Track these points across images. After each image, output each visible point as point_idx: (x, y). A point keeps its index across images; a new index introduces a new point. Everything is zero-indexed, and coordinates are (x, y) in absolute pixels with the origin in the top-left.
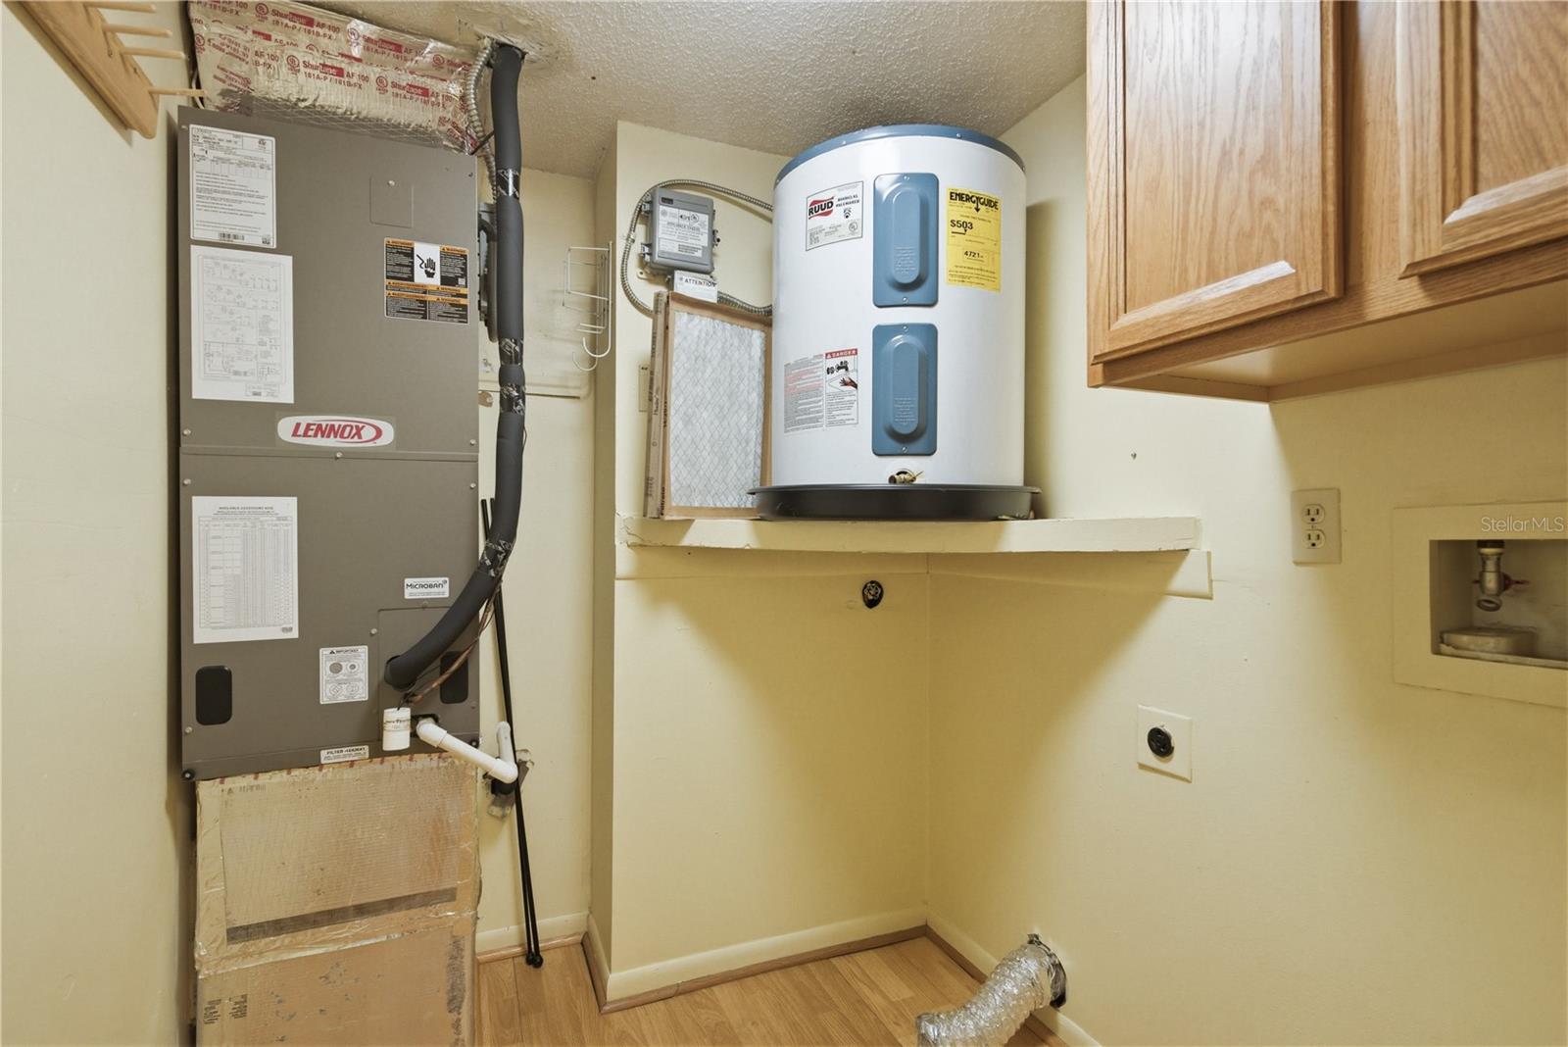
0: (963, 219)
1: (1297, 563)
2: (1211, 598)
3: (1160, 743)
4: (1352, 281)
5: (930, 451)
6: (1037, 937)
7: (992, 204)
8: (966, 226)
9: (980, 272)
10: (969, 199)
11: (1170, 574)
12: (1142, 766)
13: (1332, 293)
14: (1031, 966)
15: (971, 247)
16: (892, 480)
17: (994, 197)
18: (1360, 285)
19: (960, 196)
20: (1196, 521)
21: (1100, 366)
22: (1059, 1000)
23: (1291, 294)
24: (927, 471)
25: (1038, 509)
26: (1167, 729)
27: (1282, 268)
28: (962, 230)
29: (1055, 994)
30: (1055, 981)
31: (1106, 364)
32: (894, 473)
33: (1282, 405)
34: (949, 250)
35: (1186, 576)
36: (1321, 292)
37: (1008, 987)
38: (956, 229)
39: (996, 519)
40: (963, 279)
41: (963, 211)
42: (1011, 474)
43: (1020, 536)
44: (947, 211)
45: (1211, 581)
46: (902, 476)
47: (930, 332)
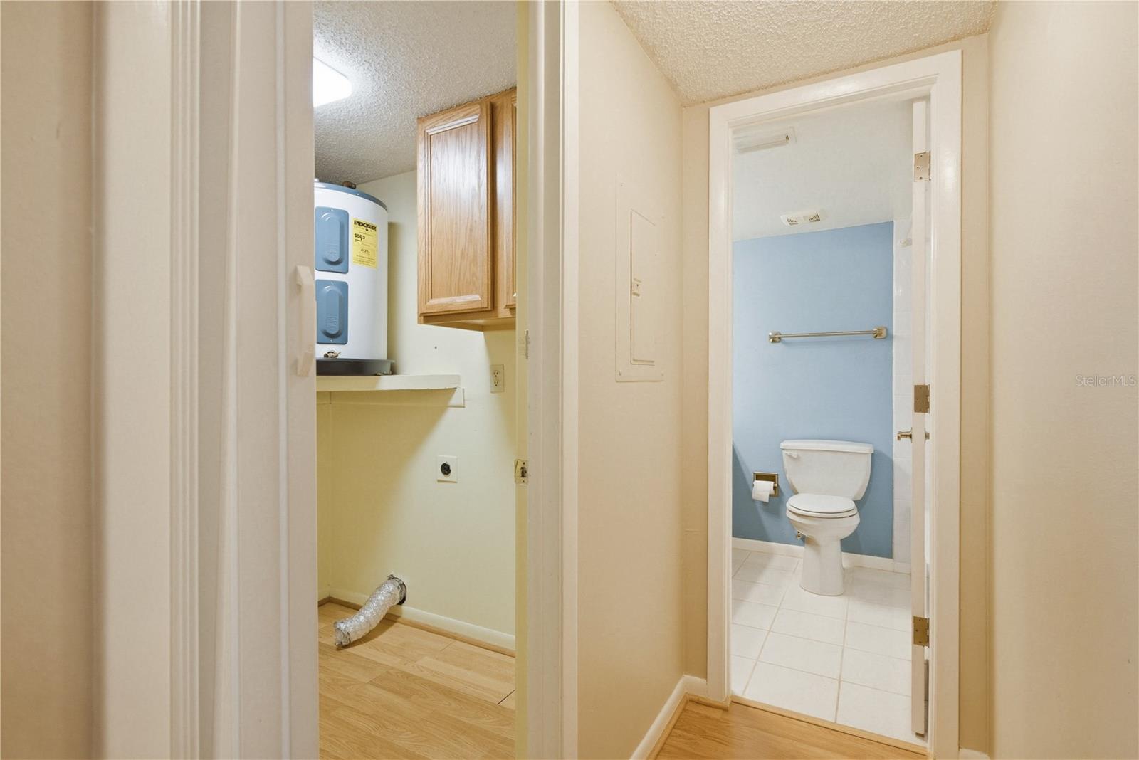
0: (360, 234)
1: (492, 392)
2: (464, 407)
3: (446, 469)
4: (496, 305)
5: (344, 342)
6: (392, 576)
7: (373, 228)
8: (362, 237)
9: (366, 259)
10: (363, 225)
11: (449, 398)
12: (439, 481)
13: (490, 309)
14: (391, 587)
15: (365, 248)
16: (326, 356)
17: (374, 224)
18: (497, 307)
19: (359, 223)
20: (459, 376)
21: (422, 317)
22: (402, 602)
23: (480, 306)
24: (344, 352)
25: (393, 371)
26: (448, 463)
27: (477, 297)
28: (360, 239)
29: (401, 597)
30: (401, 591)
31: (424, 317)
32: (326, 352)
33: (488, 333)
34: (354, 248)
35: (455, 400)
36: (487, 308)
37: (379, 597)
38: (357, 238)
39: (376, 375)
40: (361, 262)
41: (361, 230)
42: (382, 354)
43: (386, 383)
44: (353, 230)
45: (464, 400)
46: (331, 354)
47: (344, 287)
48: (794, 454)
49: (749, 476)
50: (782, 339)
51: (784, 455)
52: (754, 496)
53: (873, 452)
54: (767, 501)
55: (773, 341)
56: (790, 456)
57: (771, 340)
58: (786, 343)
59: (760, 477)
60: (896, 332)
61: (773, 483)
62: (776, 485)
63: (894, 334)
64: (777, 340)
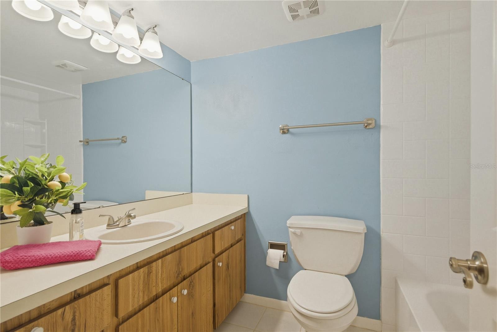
48: (298, 231)
49: (265, 245)
50: (290, 130)
51: (290, 233)
52: (268, 263)
53: (366, 231)
54: (278, 268)
55: (284, 133)
56: (294, 233)
57: (281, 132)
58: (293, 134)
59: (273, 246)
60: (382, 122)
61: (282, 251)
62: (285, 253)
63: (381, 124)
64: (285, 131)
